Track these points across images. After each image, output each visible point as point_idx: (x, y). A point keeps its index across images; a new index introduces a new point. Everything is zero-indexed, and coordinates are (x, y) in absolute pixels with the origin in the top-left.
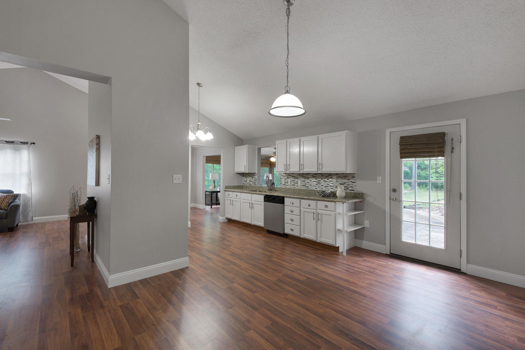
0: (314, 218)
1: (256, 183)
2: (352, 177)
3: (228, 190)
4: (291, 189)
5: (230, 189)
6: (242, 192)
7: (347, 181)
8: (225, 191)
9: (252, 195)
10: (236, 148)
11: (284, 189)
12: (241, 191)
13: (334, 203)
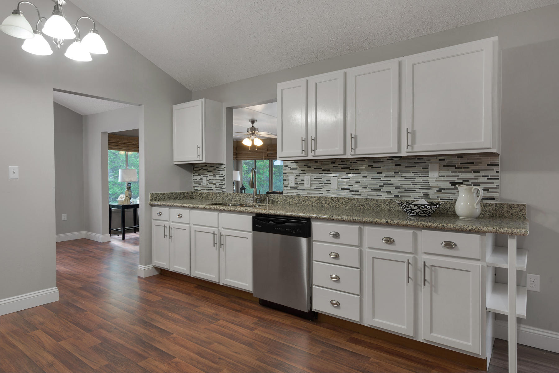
0: (409, 278)
1: (224, 187)
2: (488, 165)
3: (159, 203)
4: (312, 197)
5: (164, 200)
6: (193, 208)
7: (472, 175)
8: (152, 205)
9: (219, 214)
10: (175, 107)
11: (293, 197)
12: (192, 206)
13: (478, 236)
